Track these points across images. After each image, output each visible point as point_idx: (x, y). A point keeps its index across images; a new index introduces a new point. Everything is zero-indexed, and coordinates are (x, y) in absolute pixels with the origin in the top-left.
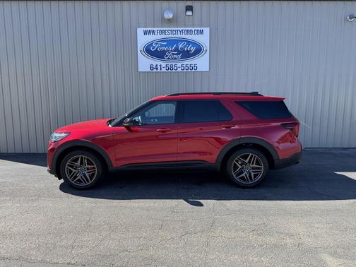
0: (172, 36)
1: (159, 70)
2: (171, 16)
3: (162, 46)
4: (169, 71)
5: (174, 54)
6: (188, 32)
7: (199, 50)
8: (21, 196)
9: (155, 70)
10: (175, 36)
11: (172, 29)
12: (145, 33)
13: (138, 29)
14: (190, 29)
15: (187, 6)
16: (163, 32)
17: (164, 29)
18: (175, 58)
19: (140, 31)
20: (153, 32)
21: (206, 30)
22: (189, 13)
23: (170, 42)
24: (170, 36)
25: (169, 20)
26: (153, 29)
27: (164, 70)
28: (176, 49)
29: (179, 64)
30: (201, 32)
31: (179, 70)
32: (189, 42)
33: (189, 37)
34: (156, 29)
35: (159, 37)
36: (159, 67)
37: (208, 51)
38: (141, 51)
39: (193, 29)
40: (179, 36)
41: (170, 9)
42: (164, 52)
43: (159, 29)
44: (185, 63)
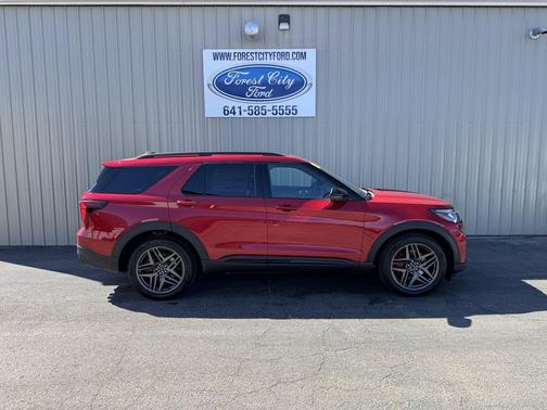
0: (258, 62)
1: (237, 115)
2: (256, 31)
3: (242, 77)
4: (254, 116)
5: (260, 90)
6: (283, 55)
7: (299, 84)
8: (13, 319)
9: (231, 115)
10: (262, 62)
11: (258, 51)
12: (216, 57)
13: (205, 52)
14: (285, 51)
15: (280, 16)
16: (243, 56)
17: (246, 51)
18: (263, 97)
19: (208, 54)
20: (229, 55)
21: (311, 53)
22: (284, 26)
23: (255, 71)
24: (254, 62)
25: (252, 37)
26: (227, 51)
27: (245, 114)
28: (264, 83)
29: (269, 106)
30: (303, 56)
31: (269, 114)
32: (284, 72)
33: (283, 63)
34: (232, 51)
35: (236, 63)
36: (237, 111)
37: (314, 85)
38: (209, 85)
39: (291, 51)
40: (269, 61)
41: (253, 20)
42: (245, 87)
43: (238, 51)
44: (278, 105)
